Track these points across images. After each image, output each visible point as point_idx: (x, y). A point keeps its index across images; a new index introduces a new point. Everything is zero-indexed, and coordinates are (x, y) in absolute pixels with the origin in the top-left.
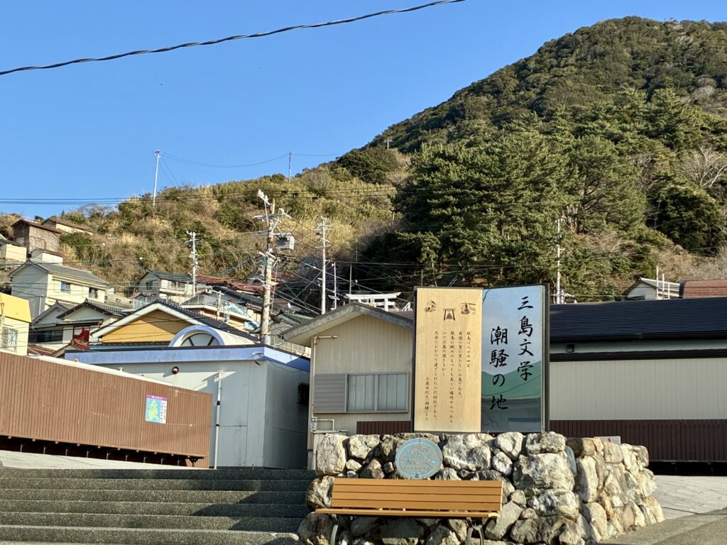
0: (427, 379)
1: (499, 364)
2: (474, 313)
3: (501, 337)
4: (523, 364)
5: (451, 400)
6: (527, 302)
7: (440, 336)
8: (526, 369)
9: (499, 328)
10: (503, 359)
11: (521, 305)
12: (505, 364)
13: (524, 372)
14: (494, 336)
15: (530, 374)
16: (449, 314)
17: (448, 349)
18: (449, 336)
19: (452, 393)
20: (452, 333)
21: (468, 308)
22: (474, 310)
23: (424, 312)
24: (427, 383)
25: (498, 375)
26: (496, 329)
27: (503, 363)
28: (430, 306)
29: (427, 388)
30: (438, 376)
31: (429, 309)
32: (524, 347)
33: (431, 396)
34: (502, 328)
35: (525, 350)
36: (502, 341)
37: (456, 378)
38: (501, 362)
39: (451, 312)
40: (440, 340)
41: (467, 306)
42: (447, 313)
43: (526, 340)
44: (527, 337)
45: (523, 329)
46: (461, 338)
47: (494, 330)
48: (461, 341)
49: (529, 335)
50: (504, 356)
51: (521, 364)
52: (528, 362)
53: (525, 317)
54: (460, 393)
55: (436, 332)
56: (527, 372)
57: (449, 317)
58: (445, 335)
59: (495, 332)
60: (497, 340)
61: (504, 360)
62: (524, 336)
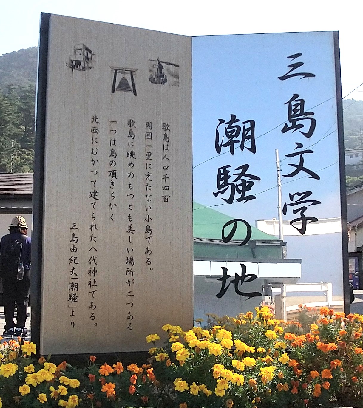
0: (74, 227)
1: (237, 196)
2: (176, 84)
3: (240, 138)
4: (296, 198)
5: (129, 277)
6: (300, 64)
7: (104, 128)
8: (304, 209)
9: (234, 118)
10: (247, 186)
11: (285, 70)
12: (252, 197)
13: (298, 215)
14: (222, 134)
15: (314, 220)
16: (124, 80)
17: (122, 160)
18: (123, 130)
19: (131, 261)
20: (130, 123)
21: (164, 71)
22: (177, 77)
23: (66, 70)
24: (74, 237)
25: (235, 221)
26: (228, 119)
27: (247, 194)
28: (80, 58)
29: (74, 249)
30: (99, 222)
31: (78, 63)
32: (296, 160)
33: (82, 269)
34: (242, 117)
35: (300, 167)
36: (242, 147)
37: (140, 228)
38: (242, 192)
39: (128, 77)
40: (104, 137)
41: (161, 67)
42: (119, 76)
43: (300, 145)
44: (303, 140)
45: (294, 122)
46: (149, 135)
47: (222, 121)
48: (149, 142)
49: (308, 135)
50: (247, 179)
51: (291, 197)
52: (308, 194)
53: (296, 96)
54: (148, 262)
55: (95, 119)
56: (306, 214)
57: (123, 86)
58: (114, 126)
59: (224, 126)
60: (231, 144)
61: (249, 188)
62: (296, 136)
